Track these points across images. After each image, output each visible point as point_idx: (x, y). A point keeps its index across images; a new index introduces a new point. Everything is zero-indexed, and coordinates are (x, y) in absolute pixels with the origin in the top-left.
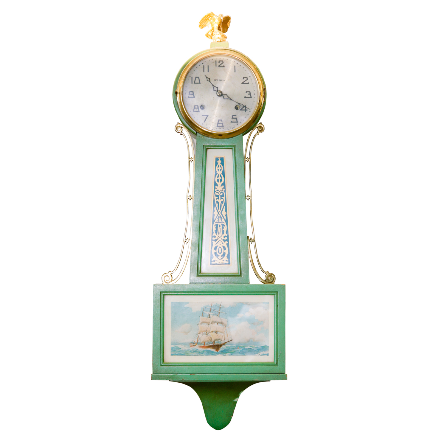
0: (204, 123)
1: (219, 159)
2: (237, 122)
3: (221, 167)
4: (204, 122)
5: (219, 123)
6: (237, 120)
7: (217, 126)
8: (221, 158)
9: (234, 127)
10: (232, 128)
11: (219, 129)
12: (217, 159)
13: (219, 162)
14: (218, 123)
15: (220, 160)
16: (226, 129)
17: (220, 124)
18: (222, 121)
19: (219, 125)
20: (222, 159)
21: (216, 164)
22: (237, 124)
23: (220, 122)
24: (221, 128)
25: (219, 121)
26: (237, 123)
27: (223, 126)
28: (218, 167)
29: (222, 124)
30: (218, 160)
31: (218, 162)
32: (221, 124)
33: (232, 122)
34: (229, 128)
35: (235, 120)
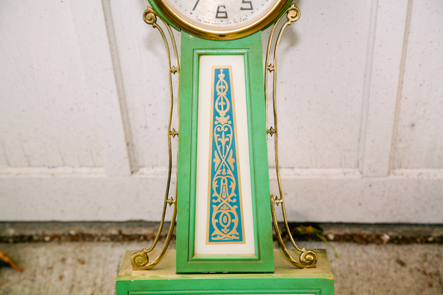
0: (193, 12)
1: (222, 71)
2: (252, 9)
3: (224, 84)
4: (194, 9)
5: (220, 10)
6: (251, 5)
7: (217, 17)
8: (224, 69)
9: (246, 17)
10: (242, 20)
11: (220, 22)
12: (217, 72)
13: (221, 76)
14: (218, 12)
15: (223, 73)
16: (232, 22)
17: (221, 12)
18: (224, 7)
19: (219, 15)
20: (226, 72)
21: (217, 79)
22: (252, 13)
23: (222, 9)
24: (223, 19)
25: (220, 8)
26: (252, 11)
27: (226, 17)
28: (220, 84)
29: (226, 13)
30: (220, 73)
31: (219, 76)
32: (223, 12)
33: (242, 9)
34: (238, 20)
35: (248, 6)
